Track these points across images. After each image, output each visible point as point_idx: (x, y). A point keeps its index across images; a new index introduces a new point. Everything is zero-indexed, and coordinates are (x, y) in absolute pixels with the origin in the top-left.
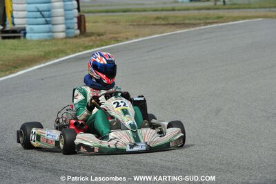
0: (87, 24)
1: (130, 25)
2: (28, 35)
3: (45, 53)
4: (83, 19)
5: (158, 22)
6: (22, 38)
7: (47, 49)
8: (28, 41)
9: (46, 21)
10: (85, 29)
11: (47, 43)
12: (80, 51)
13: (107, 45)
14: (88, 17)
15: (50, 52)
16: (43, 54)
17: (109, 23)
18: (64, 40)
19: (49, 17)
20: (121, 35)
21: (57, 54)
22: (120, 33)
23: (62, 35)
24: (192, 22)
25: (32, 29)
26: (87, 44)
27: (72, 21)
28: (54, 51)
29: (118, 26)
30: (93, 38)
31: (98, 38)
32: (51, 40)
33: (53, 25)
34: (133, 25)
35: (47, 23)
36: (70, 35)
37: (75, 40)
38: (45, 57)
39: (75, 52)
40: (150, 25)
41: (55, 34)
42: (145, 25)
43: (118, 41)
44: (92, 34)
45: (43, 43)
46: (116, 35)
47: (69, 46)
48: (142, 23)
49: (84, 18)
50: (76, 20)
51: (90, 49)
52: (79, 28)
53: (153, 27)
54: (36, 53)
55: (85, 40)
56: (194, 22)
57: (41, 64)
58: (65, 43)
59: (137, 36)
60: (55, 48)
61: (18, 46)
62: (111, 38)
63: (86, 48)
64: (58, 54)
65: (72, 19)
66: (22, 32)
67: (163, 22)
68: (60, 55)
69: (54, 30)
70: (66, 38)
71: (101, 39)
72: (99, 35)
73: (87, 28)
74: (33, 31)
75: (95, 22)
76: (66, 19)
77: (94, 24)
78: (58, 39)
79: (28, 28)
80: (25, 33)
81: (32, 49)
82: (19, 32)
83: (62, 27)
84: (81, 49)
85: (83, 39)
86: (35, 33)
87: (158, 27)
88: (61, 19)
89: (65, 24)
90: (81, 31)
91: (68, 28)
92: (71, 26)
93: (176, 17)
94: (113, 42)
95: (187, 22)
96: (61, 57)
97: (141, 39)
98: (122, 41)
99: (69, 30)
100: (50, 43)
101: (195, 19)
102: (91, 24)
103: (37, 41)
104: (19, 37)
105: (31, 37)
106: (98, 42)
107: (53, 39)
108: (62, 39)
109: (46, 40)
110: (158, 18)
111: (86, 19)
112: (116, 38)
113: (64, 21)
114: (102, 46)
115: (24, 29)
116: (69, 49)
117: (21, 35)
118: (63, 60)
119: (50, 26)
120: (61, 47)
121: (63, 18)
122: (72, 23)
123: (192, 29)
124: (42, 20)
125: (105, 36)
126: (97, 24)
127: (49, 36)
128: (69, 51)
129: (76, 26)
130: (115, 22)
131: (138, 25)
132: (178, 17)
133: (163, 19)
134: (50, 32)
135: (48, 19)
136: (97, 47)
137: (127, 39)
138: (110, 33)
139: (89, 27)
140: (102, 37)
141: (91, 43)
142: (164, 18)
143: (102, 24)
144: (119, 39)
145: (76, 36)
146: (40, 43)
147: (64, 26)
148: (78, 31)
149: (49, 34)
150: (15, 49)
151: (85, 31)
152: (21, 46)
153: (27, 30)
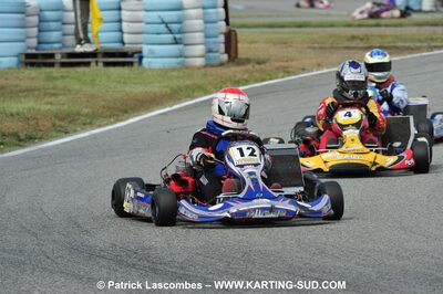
0: (239, 45)
1: (309, 48)
2: (144, 60)
3: (172, 89)
4: (233, 37)
5: (353, 44)
6: (136, 65)
7: (175, 83)
8: (146, 70)
9: (175, 38)
10: (236, 52)
11: (175, 73)
13: (271, 79)
14: (242, 34)
15: (179, 88)
16: (169, 91)
17: (274, 44)
18: (203, 70)
19: (179, 33)
20: (294, 63)
21: (192, 91)
22: (292, 60)
23: (200, 62)
24: (408, 44)
25: (152, 52)
26: (239, 76)
27: (216, 40)
28: (187, 87)
29: (289, 49)
30: (249, 67)
31: (257, 67)
32: (181, 68)
33: (186, 45)
34: (314, 48)
35: (176, 42)
36: (213, 62)
37: (219, 70)
38: (173, 96)
40: (339, 48)
41: (187, 60)
42: (332, 48)
43: (289, 73)
44: (248, 61)
45: (170, 74)
46: (286, 64)
47: (210, 79)
48: (328, 45)
49: (236, 34)
50: (222, 38)
52: (227, 50)
53: (346, 51)
54: (157, 89)
55: (235, 71)
56: (412, 45)
57: (166, 107)
58: (205, 75)
59: (319, 66)
60: (188, 83)
61: (129, 78)
62: (278, 68)
64: (193, 91)
65: (216, 36)
66: (136, 55)
67: (362, 45)
68: (195, 94)
69: (187, 53)
70: (206, 66)
71: (261, 69)
72: (259, 63)
73: (240, 51)
74: (153, 55)
75: (252, 42)
76: (206, 37)
78: (193, 68)
79: (146, 49)
80: (141, 58)
81: (151, 83)
82: (132, 56)
83: (199, 49)
84: (229, 85)
85: (233, 69)
86: (158, 56)
87: (353, 52)
88: (199, 37)
89: (205, 44)
90: (229, 56)
91: (209, 51)
92: (211, 46)
93: (382, 37)
94: (281, 74)
95: (400, 44)
96: (197, 97)
97: (325, 71)
98: (295, 74)
99: (211, 55)
100: (181, 74)
101: (413, 40)
102: (246, 45)
103: (162, 70)
104: (131, 64)
105: (150, 62)
106: (257, 75)
107: (184, 67)
108: (199, 68)
109: (174, 69)
110: (354, 37)
111: (239, 38)
112: (287, 67)
113: (202, 40)
114: (263, 80)
115: (141, 52)
116: (210, 83)
117: (135, 60)
118: (202, 102)
119: (181, 46)
120: (198, 82)
121: (202, 34)
122: (215, 43)
123: (409, 56)
124: (169, 37)
125: (268, 65)
126: (257, 45)
127: (179, 63)
128: (209, 87)
129: (222, 47)
130: (285, 43)
131: (321, 48)
132: (386, 36)
133: (362, 39)
134: (181, 56)
135: (178, 36)
136: (256, 81)
137: (304, 70)
138: (278, 61)
139: (243, 49)
140: (263, 66)
141: (246, 76)
142: (364, 38)
143: (263, 45)
144: (291, 69)
145: (222, 64)
146: (164, 72)
147: (202, 47)
148: (225, 57)
149: (180, 59)
150: (125, 83)
151: (236, 57)
152: (135, 78)
153: (145, 53)
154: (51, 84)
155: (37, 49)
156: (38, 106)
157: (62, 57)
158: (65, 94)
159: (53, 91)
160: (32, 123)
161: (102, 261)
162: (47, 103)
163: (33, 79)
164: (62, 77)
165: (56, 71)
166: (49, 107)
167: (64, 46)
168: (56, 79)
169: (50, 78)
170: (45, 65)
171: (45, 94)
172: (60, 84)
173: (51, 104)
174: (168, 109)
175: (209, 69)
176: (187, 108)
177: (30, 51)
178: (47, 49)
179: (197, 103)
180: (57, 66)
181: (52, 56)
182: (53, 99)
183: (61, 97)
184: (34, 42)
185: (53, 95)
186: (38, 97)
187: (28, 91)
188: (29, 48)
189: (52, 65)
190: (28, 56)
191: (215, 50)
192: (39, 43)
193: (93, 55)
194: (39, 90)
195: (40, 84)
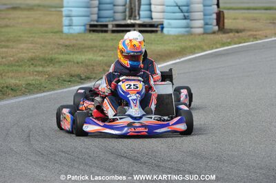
0: (226, 21)
1: (271, 23)
2: (165, 30)
4: (221, 16)
6: (159, 32)
7: (183, 44)
8: (165, 36)
9: (184, 16)
10: (224, 25)
11: (184, 38)
12: (217, 48)
16: (178, 49)
17: (249, 20)
18: (202, 36)
19: (188, 12)
20: (260, 33)
21: (193, 50)
22: (259, 31)
23: (201, 30)
25: (169, 24)
26: (224, 40)
27: (211, 17)
28: (191, 47)
29: (258, 24)
30: (231, 34)
31: (237, 34)
32: (188, 35)
33: (191, 20)
34: (274, 23)
35: (185, 18)
36: (208, 31)
37: (212, 36)
38: (182, 52)
39: (212, 48)
41: (193, 30)
44: (231, 31)
45: (180, 38)
46: (255, 33)
47: (206, 42)
49: (223, 14)
50: (214, 16)
51: (228, 46)
52: (218, 24)
54: (171, 48)
55: (222, 37)
57: (176, 59)
58: (203, 39)
60: (192, 44)
61: (155, 40)
62: (249, 36)
63: (223, 45)
64: (195, 49)
65: (211, 15)
66: (160, 26)
68: (196, 51)
69: (192, 26)
70: (204, 33)
71: (239, 36)
72: (237, 32)
73: (226, 25)
74: (170, 26)
75: (234, 19)
76: (205, 15)
77: (234, 21)
78: (195, 35)
79: (166, 22)
80: (163, 28)
81: (169, 44)
82: (157, 27)
83: (200, 23)
84: (218, 46)
85: (221, 35)
86: (173, 27)
88: (200, 15)
89: (204, 19)
90: (219, 27)
91: (206, 24)
92: (208, 21)
94: (252, 40)
96: (197, 53)
98: (260, 39)
99: (207, 26)
100: (187, 38)
102: (230, 21)
103: (175, 35)
104: (156, 31)
105: (168, 31)
106: (236, 40)
107: (191, 34)
108: (199, 35)
109: (183, 36)
111: (225, 16)
112: (256, 35)
113: (202, 17)
114: (240, 43)
115: (162, 24)
116: (206, 45)
117: (159, 29)
119: (188, 21)
120: (198, 43)
121: (202, 13)
122: (210, 19)
124: (181, 15)
125: (243, 33)
126: (238, 21)
127: (187, 32)
128: (205, 47)
129: (215, 21)
130: (256, 20)
134: (187, 27)
135: (186, 14)
136: (235, 44)
137: (266, 37)
138: (250, 30)
139: (228, 23)
140: (240, 34)
141: (229, 40)
143: (241, 21)
144: (257, 37)
145: (214, 33)
146: (177, 38)
147: (202, 22)
148: (216, 28)
149: (187, 29)
150: (151, 44)
151: (223, 28)
152: (158, 41)
153: (165, 25)
154: (104, 44)
155: (97, 21)
156: (95, 58)
157: (113, 27)
158: (113, 50)
159: (105, 48)
160: (90, 68)
161: (125, 160)
162: (101, 56)
163: (93, 40)
164: (112, 39)
165: (108, 36)
166: (101, 58)
167: (114, 20)
168: (108, 40)
169: (104, 40)
170: (102, 31)
171: (100, 50)
172: (110, 43)
173: (104, 56)
174: (178, 61)
175: (205, 36)
176: (190, 60)
177: (92, 23)
178: (104, 21)
179: (196, 57)
180: (109, 32)
181: (106, 26)
182: (104, 53)
183: (110, 52)
184: (95, 17)
185: (105, 51)
186: (96, 51)
187: (90, 48)
188: (92, 21)
189: (106, 31)
190: (91, 26)
191: (210, 23)
192: (99, 17)
193: (133, 25)
194: (96, 47)
195: (98, 43)
